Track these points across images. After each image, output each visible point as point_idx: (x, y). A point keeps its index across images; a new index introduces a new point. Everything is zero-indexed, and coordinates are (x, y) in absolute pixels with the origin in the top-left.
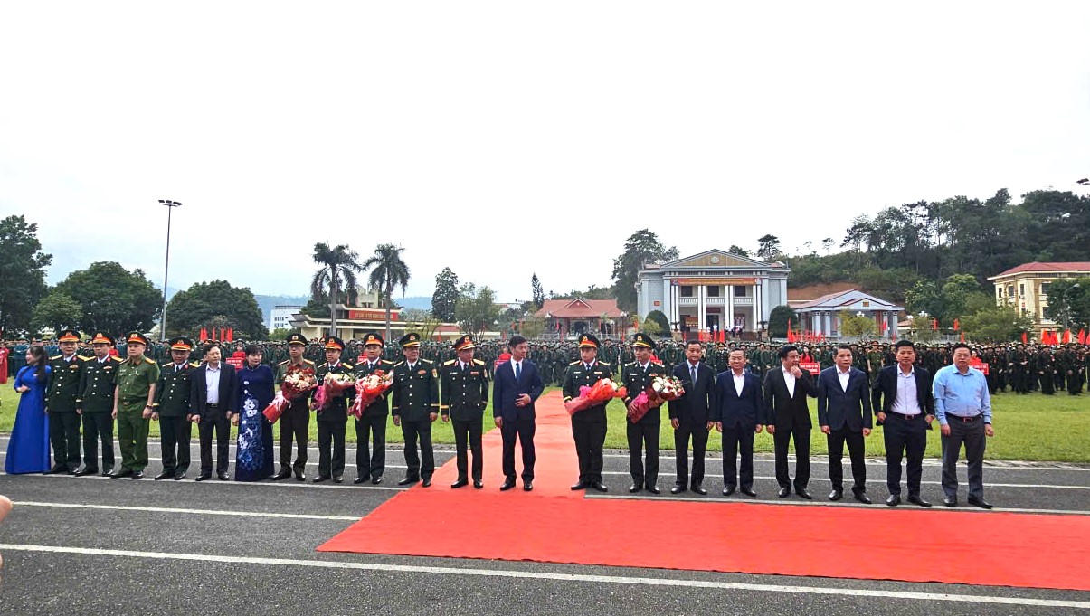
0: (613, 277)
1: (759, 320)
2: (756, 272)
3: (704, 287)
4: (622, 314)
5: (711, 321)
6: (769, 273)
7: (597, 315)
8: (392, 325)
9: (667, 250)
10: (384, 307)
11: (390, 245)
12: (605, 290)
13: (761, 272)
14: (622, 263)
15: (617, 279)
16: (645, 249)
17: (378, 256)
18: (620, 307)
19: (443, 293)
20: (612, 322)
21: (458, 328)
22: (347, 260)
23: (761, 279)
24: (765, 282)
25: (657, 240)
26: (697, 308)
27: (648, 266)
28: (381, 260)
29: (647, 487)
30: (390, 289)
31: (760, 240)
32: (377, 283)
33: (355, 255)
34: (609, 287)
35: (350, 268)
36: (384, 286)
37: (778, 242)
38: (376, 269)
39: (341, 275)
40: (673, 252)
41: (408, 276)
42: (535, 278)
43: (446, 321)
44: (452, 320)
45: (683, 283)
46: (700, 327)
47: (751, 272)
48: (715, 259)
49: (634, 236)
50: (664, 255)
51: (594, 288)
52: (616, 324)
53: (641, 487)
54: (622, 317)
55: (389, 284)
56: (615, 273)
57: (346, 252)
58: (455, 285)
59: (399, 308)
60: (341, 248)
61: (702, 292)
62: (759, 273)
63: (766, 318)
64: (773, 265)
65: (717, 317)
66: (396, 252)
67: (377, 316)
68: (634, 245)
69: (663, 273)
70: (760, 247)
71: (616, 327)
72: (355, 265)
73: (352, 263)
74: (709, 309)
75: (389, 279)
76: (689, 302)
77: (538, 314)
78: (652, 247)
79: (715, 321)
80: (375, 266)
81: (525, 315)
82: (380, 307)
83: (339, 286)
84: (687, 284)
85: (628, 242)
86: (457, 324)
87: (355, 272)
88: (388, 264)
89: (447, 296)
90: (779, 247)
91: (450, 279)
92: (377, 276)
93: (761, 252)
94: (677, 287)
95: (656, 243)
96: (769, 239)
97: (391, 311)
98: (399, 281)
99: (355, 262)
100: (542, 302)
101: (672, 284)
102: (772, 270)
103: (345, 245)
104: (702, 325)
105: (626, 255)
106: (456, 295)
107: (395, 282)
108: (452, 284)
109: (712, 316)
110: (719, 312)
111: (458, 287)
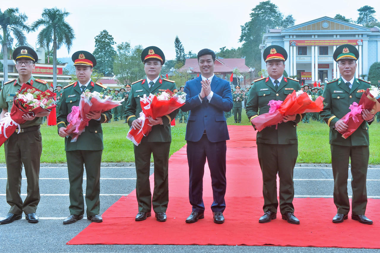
0: (241, 41)
1: (360, 74)
2: (359, 35)
3: (316, 48)
4: (251, 69)
5: (322, 75)
6: (368, 36)
7: (230, 70)
8: (58, 79)
9: (284, 18)
10: (51, 63)
11: (55, 10)
12: (233, 51)
13: (362, 35)
14: (249, 29)
15: (244, 42)
16: (267, 18)
17: (46, 19)
18: (248, 64)
19: (101, 52)
20: (241, 77)
21: (116, 80)
22: (17, 21)
23: (362, 41)
24: (366, 43)
25: (277, 10)
26: (311, 64)
27: (271, 30)
28: (48, 22)
29: (356, 217)
30: (56, 47)
31: (359, 10)
32: (45, 42)
33: (24, 18)
34: (236, 48)
35: (20, 29)
36: (51, 44)
37: (374, 12)
38: (44, 31)
39: (12, 35)
40: (290, 20)
41: (72, 37)
42: (177, 41)
43: (105, 75)
44: (109, 75)
45: (299, 44)
46: (313, 80)
47: (354, 35)
48: (325, 25)
49: (258, 7)
50: (282, 22)
51: (225, 49)
52: (245, 78)
53: (346, 217)
54: (250, 72)
55: (55, 43)
56: (242, 37)
57: (17, 14)
58: (112, 46)
59: (64, 64)
60: (11, 11)
61: (315, 51)
62: (360, 36)
63: (366, 72)
64: (372, 29)
65: (327, 73)
66: (61, 16)
67: (44, 70)
68: (258, 14)
69: (284, 37)
70: (359, 16)
71: (245, 81)
72: (25, 27)
73: (21, 24)
74: (320, 66)
75: (55, 39)
76: (304, 59)
77: (182, 69)
78: (273, 16)
79: (325, 75)
80: (42, 27)
81: (171, 70)
82: (46, 62)
83: (10, 44)
84: (302, 44)
85: (253, 12)
86: (114, 78)
87: (25, 32)
88: (54, 26)
89: (105, 54)
90: (375, 16)
91: (107, 40)
92: (44, 36)
93: (360, 20)
94: (295, 48)
95: (276, 13)
96: (366, 10)
97: (58, 66)
98: (64, 41)
99: (25, 23)
100: (184, 61)
101: (290, 45)
102: (371, 33)
103: (14, 8)
104: (315, 78)
105: (251, 22)
106: (112, 53)
107: (61, 40)
108: (108, 44)
109: (322, 71)
110: (328, 68)
111: (115, 47)
